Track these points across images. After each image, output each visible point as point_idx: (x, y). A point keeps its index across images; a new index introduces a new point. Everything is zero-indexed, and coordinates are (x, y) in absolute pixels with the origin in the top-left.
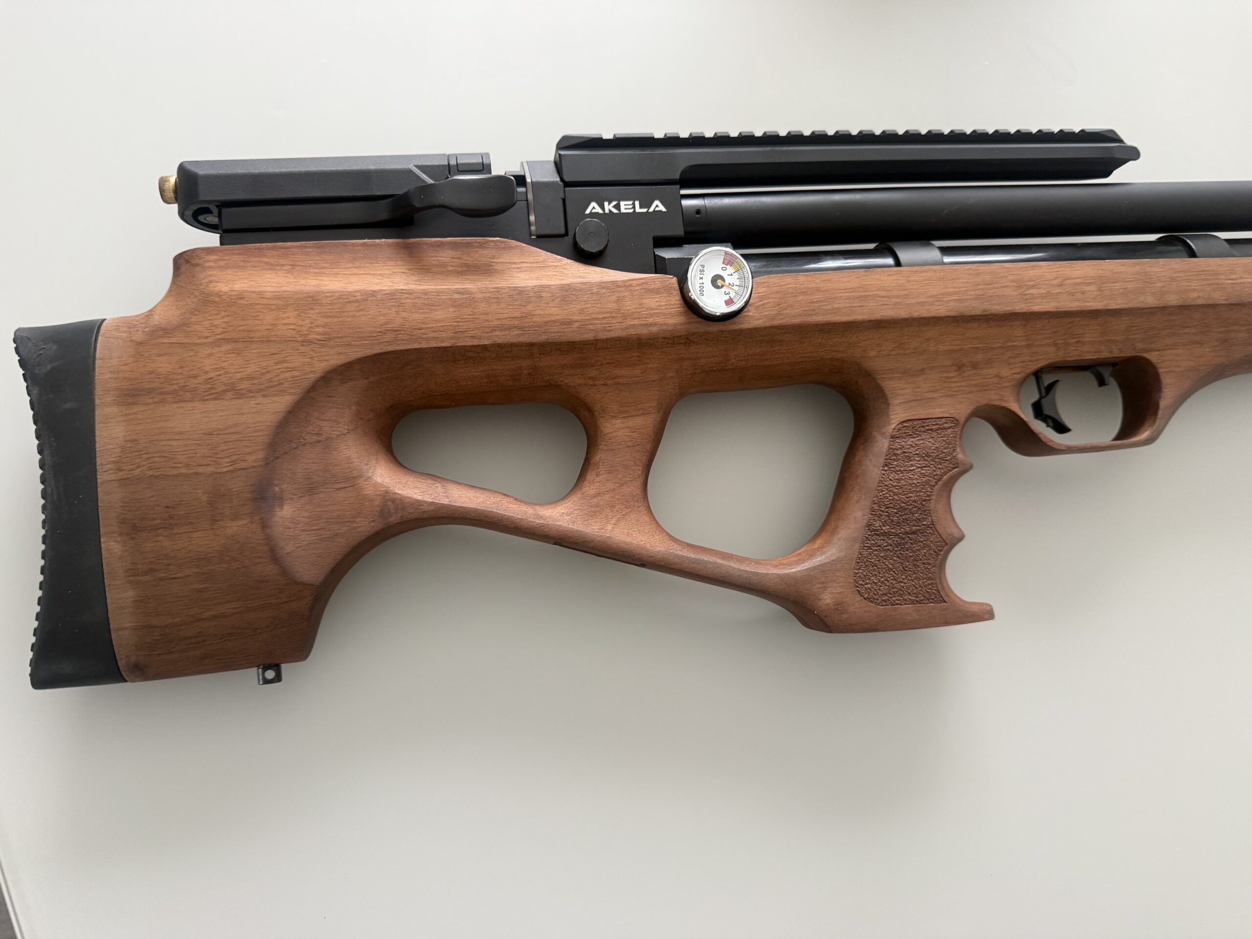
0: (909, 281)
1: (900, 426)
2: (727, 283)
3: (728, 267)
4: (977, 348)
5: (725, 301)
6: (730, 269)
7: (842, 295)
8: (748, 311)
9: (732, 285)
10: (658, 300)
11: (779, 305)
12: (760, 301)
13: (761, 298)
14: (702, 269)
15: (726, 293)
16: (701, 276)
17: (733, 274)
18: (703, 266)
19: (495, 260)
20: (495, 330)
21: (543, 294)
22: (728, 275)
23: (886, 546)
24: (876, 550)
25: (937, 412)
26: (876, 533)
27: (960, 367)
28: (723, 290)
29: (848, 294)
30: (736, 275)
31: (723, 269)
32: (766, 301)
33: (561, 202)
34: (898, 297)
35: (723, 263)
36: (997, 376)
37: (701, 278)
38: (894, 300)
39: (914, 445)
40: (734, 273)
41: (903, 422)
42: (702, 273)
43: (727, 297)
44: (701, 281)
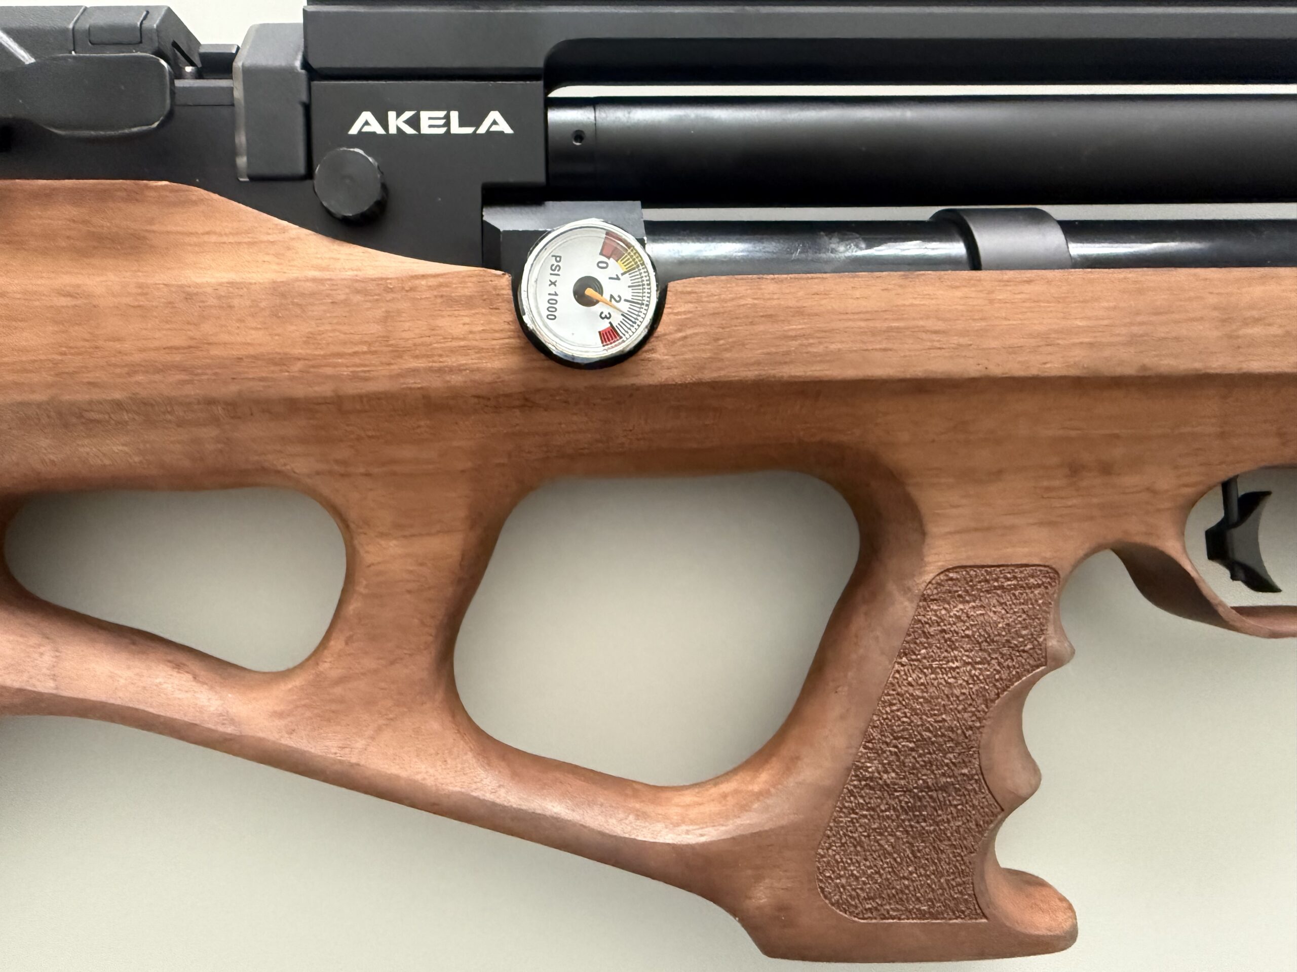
0: (991, 302)
1: (942, 577)
2: (606, 296)
3: (611, 261)
4: (1117, 436)
5: (600, 332)
6: (615, 267)
7: (850, 324)
8: (653, 350)
9: (618, 299)
10: (467, 320)
11: (718, 339)
12: (679, 331)
13: (681, 326)
14: (556, 264)
15: (603, 316)
16: (553, 278)
17: (620, 276)
18: (558, 258)
19: (154, 228)
20: (136, 372)
21: (236, 302)
22: (610, 278)
23: (886, 811)
24: (865, 816)
25: (1019, 553)
26: (870, 783)
27: (1075, 470)
28: (597, 308)
29: (863, 324)
30: (626, 280)
31: (601, 265)
32: (689, 332)
33: (300, 111)
34: (964, 333)
35: (601, 254)
36: (1148, 489)
37: (553, 283)
38: (955, 340)
39: (964, 617)
40: (623, 274)
41: (948, 570)
42: (556, 272)
43: (604, 325)
44: (552, 289)
